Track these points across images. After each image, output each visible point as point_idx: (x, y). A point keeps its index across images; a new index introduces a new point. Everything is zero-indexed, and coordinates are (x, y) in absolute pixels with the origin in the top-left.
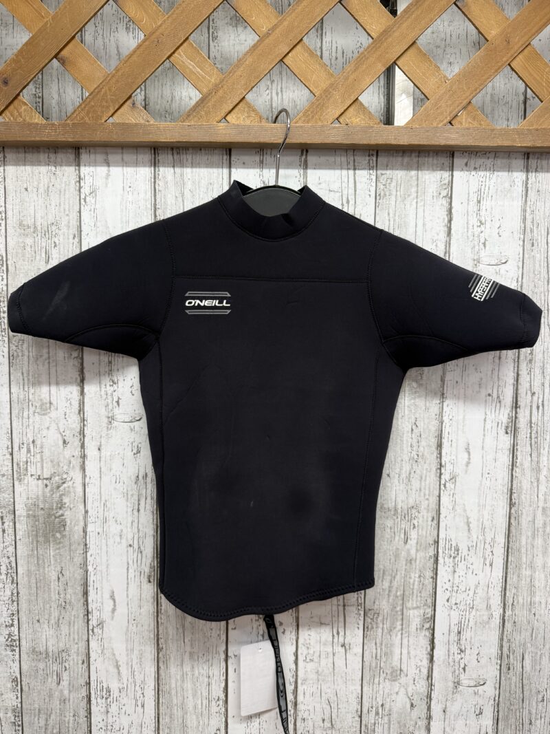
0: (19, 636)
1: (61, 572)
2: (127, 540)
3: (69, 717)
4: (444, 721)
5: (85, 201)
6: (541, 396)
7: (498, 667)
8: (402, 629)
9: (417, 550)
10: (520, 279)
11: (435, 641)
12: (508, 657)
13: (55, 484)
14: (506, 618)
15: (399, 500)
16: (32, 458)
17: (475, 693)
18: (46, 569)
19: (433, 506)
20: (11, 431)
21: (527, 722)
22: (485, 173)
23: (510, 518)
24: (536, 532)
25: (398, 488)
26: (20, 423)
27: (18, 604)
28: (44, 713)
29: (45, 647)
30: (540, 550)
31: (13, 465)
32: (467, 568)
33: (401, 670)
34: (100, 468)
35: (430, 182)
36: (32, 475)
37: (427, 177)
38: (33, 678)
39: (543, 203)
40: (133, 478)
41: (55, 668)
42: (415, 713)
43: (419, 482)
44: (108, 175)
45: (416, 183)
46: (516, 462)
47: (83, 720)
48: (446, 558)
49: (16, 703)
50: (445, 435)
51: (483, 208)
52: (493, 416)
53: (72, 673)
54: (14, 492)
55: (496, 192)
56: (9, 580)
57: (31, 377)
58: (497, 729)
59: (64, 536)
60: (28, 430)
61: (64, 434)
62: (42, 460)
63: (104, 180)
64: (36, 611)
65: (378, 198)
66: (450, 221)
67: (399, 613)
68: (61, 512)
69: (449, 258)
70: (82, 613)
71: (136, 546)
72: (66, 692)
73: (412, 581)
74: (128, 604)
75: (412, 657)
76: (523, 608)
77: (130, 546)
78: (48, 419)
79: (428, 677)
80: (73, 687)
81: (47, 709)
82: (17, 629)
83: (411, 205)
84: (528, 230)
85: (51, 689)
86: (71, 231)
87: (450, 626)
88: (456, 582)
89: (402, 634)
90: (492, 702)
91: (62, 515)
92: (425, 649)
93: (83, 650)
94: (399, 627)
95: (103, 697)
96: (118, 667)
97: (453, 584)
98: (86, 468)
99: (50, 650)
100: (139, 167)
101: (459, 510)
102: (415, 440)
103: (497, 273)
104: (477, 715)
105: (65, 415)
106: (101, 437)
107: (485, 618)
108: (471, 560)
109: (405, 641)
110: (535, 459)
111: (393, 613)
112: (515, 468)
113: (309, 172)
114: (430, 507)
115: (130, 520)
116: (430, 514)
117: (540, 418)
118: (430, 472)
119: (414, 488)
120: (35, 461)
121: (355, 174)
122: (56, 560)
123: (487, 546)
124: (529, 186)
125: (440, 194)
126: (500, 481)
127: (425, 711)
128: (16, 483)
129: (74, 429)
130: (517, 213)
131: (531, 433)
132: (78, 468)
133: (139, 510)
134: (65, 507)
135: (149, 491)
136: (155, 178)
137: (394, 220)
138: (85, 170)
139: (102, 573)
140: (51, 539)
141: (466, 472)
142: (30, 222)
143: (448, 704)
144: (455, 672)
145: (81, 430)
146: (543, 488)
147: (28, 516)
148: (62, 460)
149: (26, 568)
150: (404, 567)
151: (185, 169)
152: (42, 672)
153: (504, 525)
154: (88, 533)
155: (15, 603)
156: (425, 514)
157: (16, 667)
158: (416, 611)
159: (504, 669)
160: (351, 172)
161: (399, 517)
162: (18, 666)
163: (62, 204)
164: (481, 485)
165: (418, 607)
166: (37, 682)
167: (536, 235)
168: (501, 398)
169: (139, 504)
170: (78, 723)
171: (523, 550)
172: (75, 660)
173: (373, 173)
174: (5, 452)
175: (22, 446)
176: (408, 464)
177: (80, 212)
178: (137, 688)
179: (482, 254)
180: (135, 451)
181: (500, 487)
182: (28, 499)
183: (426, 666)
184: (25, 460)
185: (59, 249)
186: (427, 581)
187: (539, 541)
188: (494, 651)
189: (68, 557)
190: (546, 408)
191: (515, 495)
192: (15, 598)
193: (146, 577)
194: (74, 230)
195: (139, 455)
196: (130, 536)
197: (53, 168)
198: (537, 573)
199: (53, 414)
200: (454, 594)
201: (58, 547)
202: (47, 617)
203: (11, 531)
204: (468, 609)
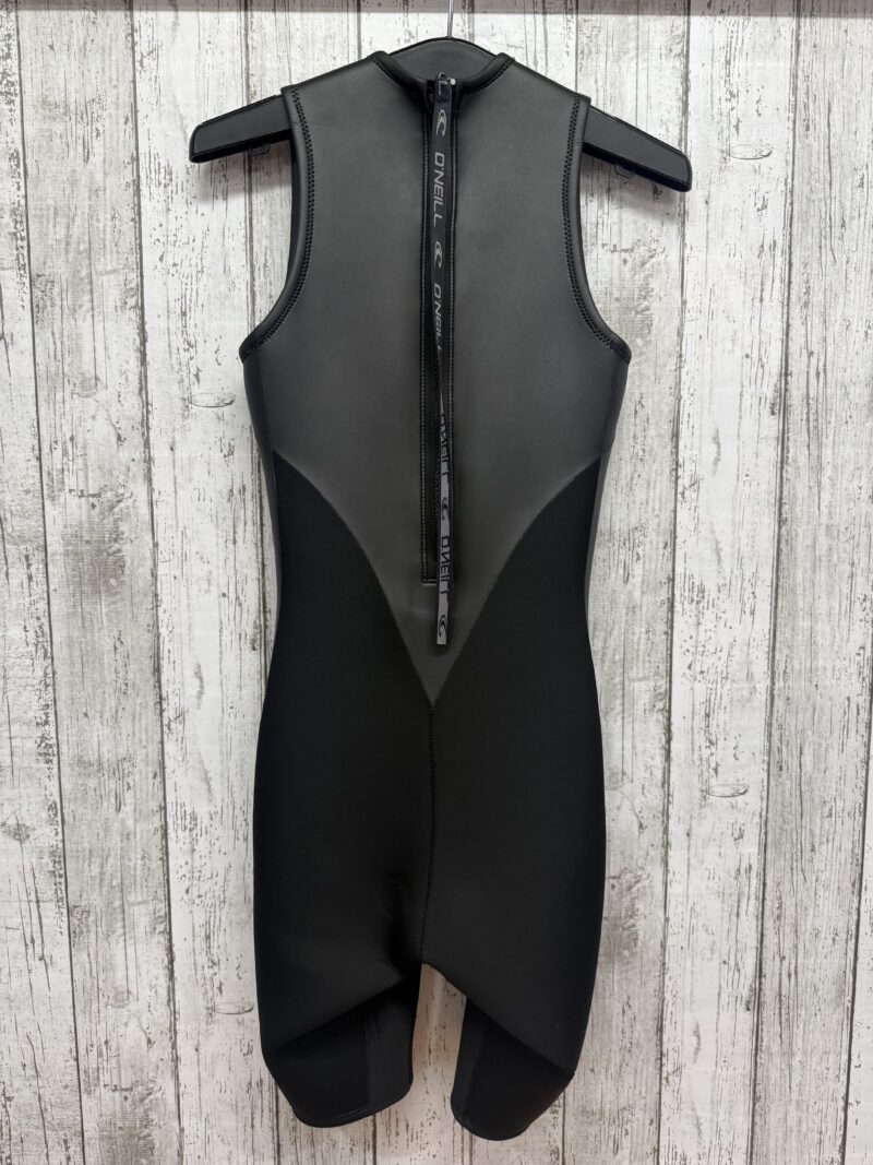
0: (57, 738)
1: (119, 639)
2: (218, 585)
3: (135, 860)
4: (689, 850)
5: (141, 65)
6: (822, 358)
7: (766, 767)
8: (623, 711)
9: (643, 593)
10: (789, 180)
11: (672, 728)
12: (780, 751)
13: (106, 503)
14: (776, 692)
15: (616, 519)
16: (71, 463)
17: (733, 807)
18: (96, 634)
19: (666, 525)
20: (38, 422)
21: (808, 847)
22: (736, 18)
23: (779, 542)
24: (818, 563)
25: (614, 501)
26: (52, 411)
27: (54, 690)
28: (98, 856)
29: (96, 755)
30: (824, 588)
31: (41, 476)
32: (718, 618)
33: (623, 773)
34: (175, 478)
35: (656, 32)
36: (70, 491)
37: (651, 24)
38: (79, 802)
39: (822, 65)
40: (225, 492)
41: (113, 786)
42: (646, 838)
43: (644, 490)
44: (176, 24)
45: (635, 34)
46: (787, 457)
47: (156, 864)
48: (686, 604)
49: (56, 841)
50: (684, 418)
51: (734, 72)
52: (753, 387)
53: (138, 791)
54: (44, 517)
55: (754, 47)
56: (41, 653)
57: (65, 339)
58: (765, 859)
59: (122, 583)
60: (64, 421)
61: (118, 426)
62: (86, 467)
63: (170, 33)
64: (83, 700)
65: (580, 56)
66: (686, 92)
67: (619, 687)
68: (116, 546)
69: (686, 148)
70: (152, 700)
71: (232, 596)
72: (130, 823)
73: (636, 638)
74: (221, 684)
75: (639, 753)
76: (800, 677)
77: (224, 595)
78: (93, 403)
79: (663, 783)
80: (140, 814)
81: (103, 850)
82: (54, 728)
83: (628, 67)
84: (800, 105)
85: (107, 819)
86: (121, 112)
87: (693, 705)
88: (702, 638)
89: (623, 718)
90: (757, 819)
91: (119, 551)
92: (657, 741)
93: (155, 757)
94: (619, 708)
95: (185, 828)
96: (207, 781)
97: (697, 642)
98: (154, 478)
99: (105, 759)
100: (224, 11)
101: (704, 532)
102: (640, 428)
103: (755, 171)
104: (735, 839)
105: (119, 396)
106: (174, 431)
107: (746, 693)
108: (722, 606)
109: (628, 730)
110: (815, 453)
111: (611, 687)
112: (785, 466)
113: (478, 17)
114: (662, 525)
115: (222, 555)
116: (661, 538)
117: (820, 391)
118: (661, 475)
119: (637, 499)
120: (75, 467)
121: (545, 20)
122: (110, 621)
123: (746, 584)
124: (802, 38)
125: (671, 50)
126: (764, 487)
127: (661, 835)
128: (48, 503)
129: (131, 418)
130: (786, 79)
131: (808, 413)
132: (141, 479)
133: (235, 542)
134: (122, 539)
135: (249, 514)
136: (246, 30)
137: (605, 91)
138: (140, 17)
139: (181, 638)
140: (102, 588)
141: (714, 473)
142: (59, 98)
143: (694, 824)
144: (702, 774)
145: (143, 420)
146: (826, 496)
147: (67, 554)
148: (117, 467)
149: (65, 634)
150: (624, 618)
151: (291, 14)
152: (91, 793)
153: (772, 553)
154: (159, 578)
155: (50, 689)
156: (654, 538)
157: (53, 786)
158: (643, 685)
159: (774, 770)
160: (539, 17)
161: (616, 543)
162: (57, 785)
163: (107, 69)
164: (736, 492)
165: (645, 678)
166: (86, 808)
167: (811, 113)
168: (765, 360)
169: (235, 532)
170: (149, 869)
171: (799, 590)
172: (141, 775)
173: (573, 18)
174: (30, 455)
175: (54, 445)
176: (629, 464)
177: (134, 82)
178: (237, 811)
179: (734, 141)
180: (225, 452)
181: (764, 495)
182: (66, 527)
183: (660, 766)
184: (59, 467)
185: (104, 138)
186: (658, 638)
187: (822, 576)
188: (759, 742)
189: (130, 616)
190: (829, 375)
191: (787, 506)
192: (50, 681)
193: (248, 641)
194: (127, 111)
195: (231, 457)
196: (223, 580)
197: (92, 14)
198: (820, 624)
199: (101, 395)
200: (699, 657)
201: (113, 600)
202: (99, 707)
203: (40, 577)
204: (720, 679)
